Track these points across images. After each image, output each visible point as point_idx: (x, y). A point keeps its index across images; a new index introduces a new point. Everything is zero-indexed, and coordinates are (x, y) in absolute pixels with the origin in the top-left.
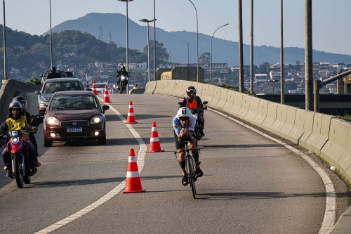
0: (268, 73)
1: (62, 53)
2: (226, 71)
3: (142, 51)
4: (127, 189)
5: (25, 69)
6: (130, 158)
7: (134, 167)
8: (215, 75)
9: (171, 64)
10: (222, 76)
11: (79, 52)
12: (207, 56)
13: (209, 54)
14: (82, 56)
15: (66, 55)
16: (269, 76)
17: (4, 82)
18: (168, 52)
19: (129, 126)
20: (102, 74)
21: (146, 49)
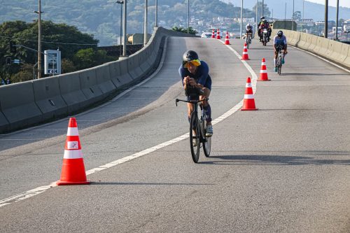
0: (342, 27)
1: (195, 11)
2: (312, 25)
3: (252, 10)
4: (244, 108)
5: (169, 21)
6: (247, 84)
7: (250, 91)
8: (304, 27)
9: (272, 19)
10: (308, 28)
11: (207, 10)
12: (298, 14)
13: (300, 12)
14: (209, 12)
15: (198, 12)
16: (343, 29)
17: (156, 29)
18: (270, 10)
19: (243, 61)
20: (223, 25)
21: (254, 8)
